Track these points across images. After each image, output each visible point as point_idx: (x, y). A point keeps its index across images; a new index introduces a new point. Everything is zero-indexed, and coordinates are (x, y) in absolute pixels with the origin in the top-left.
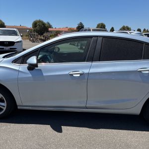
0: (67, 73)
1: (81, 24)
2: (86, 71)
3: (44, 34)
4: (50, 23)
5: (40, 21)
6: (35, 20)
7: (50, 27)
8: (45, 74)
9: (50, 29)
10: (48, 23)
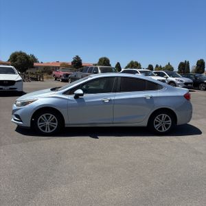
0: (100, 100)
1: (77, 57)
2: (113, 98)
3: (27, 71)
4: (35, 55)
5: (21, 54)
6: (14, 52)
7: (36, 61)
8: (86, 101)
9: (35, 64)
10: (33, 56)
